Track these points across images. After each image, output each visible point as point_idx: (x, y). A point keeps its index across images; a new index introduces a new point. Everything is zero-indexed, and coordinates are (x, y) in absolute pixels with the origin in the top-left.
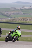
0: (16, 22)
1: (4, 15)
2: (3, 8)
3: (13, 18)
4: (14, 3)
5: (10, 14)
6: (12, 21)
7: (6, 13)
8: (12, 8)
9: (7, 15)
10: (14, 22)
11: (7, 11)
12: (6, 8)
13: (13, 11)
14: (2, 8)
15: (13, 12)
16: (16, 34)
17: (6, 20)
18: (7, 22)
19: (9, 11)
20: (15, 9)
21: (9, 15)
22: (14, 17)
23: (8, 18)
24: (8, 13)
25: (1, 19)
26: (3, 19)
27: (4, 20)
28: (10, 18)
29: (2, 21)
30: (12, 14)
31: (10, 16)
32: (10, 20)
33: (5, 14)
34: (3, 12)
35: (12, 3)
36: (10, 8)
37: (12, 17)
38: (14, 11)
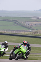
0: (39, 35)
1: (23, 26)
2: (23, 17)
3: (35, 31)
4: (37, 11)
5: (32, 25)
6: (33, 34)
7: (27, 24)
8: (34, 17)
9: (27, 26)
10: (36, 35)
11: (28, 22)
12: (26, 17)
13: (35, 21)
14: (21, 17)
15: (35, 23)
16: (19, 50)
17: (26, 33)
18: (28, 35)
19: (30, 22)
20: (38, 18)
21: (29, 27)
22: (37, 30)
23: (29, 30)
24: (28, 24)
25: (20, 32)
26: (22, 31)
27: (23, 33)
28: (31, 31)
29: (21, 34)
30: (34, 26)
31: (31, 28)
32: (31, 33)
33: (25, 25)
34: (23, 23)
35: (34, 11)
36: (31, 18)
37: (34, 29)
38: (37, 21)
